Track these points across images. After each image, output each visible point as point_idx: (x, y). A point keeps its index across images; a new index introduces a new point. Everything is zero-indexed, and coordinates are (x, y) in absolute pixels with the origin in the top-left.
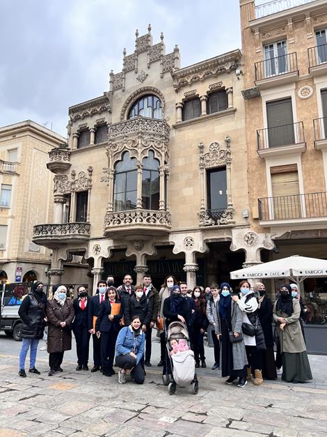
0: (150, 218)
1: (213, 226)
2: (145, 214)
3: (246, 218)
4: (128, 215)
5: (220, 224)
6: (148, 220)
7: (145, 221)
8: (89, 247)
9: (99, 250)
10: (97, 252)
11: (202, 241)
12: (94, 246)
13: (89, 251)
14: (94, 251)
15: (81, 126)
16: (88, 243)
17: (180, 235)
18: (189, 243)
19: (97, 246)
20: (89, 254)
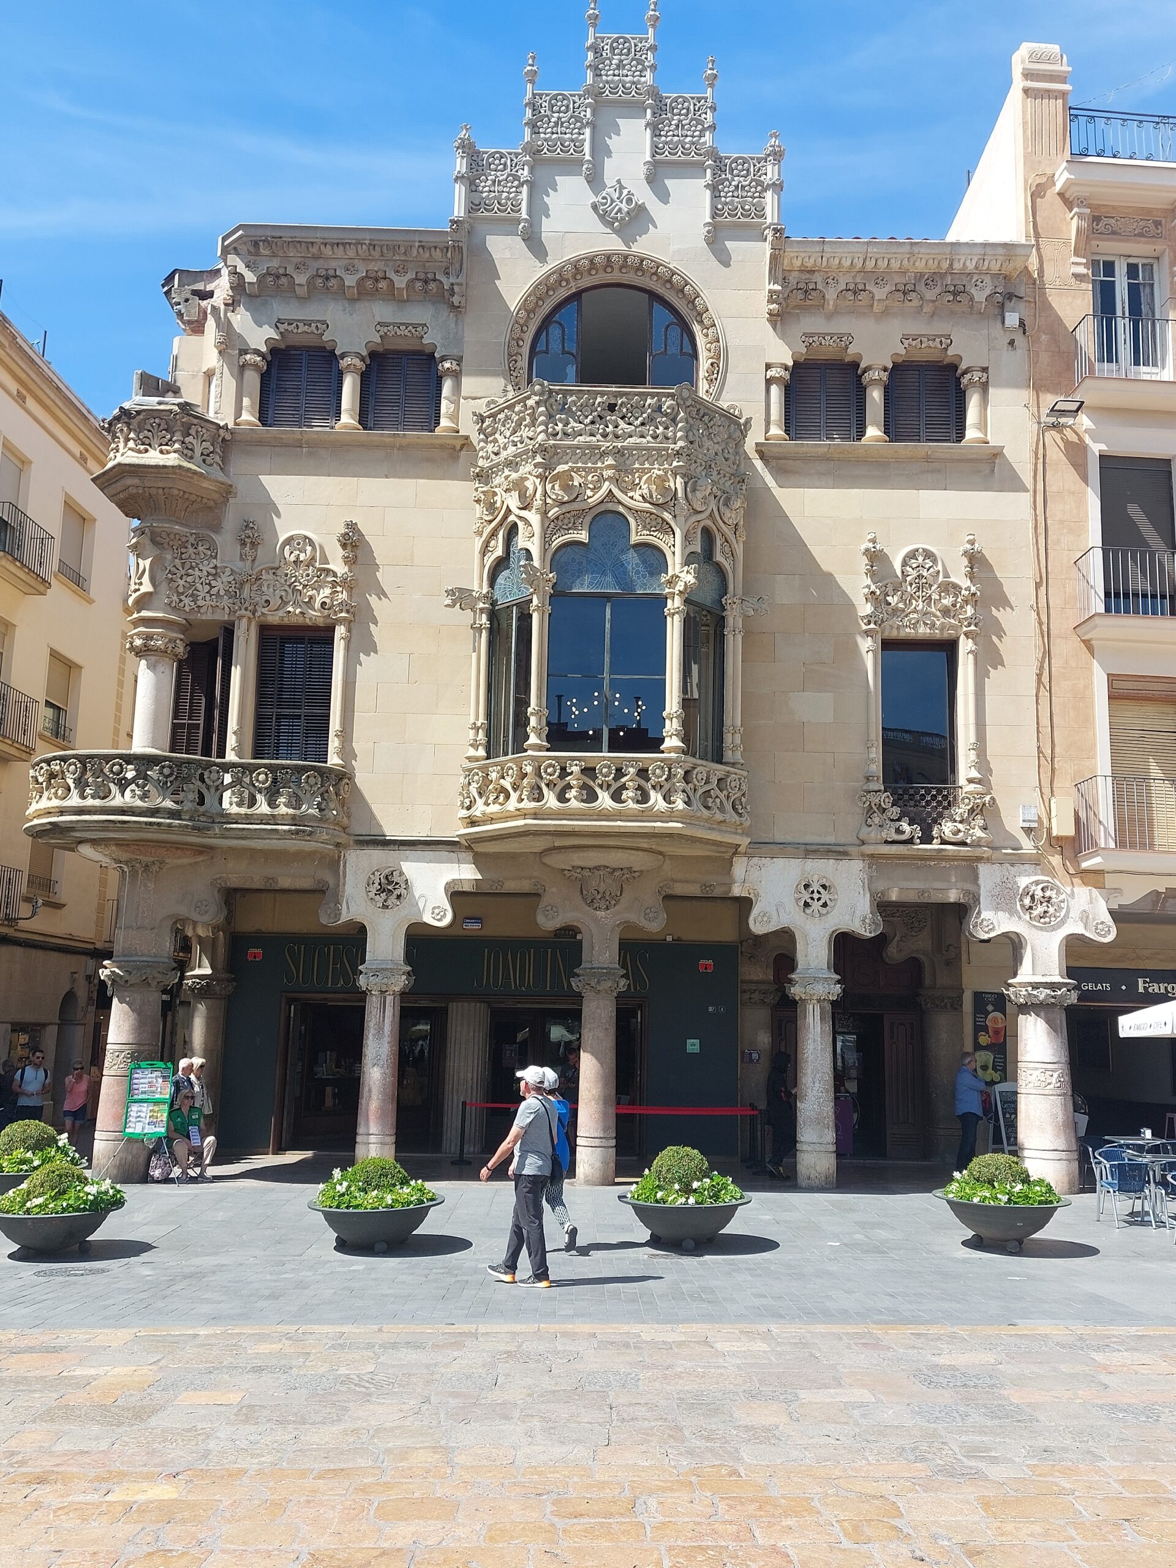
1: (919, 846)
3: (1031, 830)
5: (944, 842)
8: (345, 877)
9: (397, 892)
10: (385, 901)
11: (868, 895)
12: (373, 874)
13: (344, 892)
14: (372, 895)
15: (290, 328)
16: (339, 857)
17: (780, 862)
18: (816, 896)
19: (387, 871)
20: (347, 903)
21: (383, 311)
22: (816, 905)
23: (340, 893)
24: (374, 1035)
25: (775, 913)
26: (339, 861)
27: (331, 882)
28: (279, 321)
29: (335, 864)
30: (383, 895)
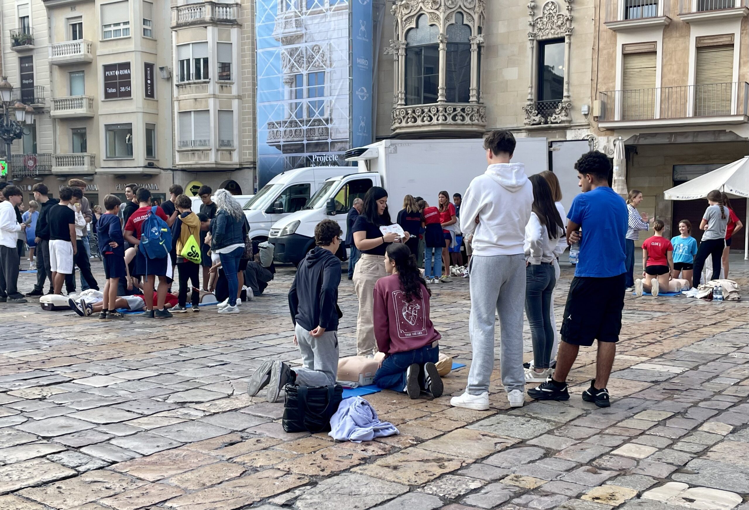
0: (456, 115)
1: (543, 125)
2: (450, 109)
3: (585, 115)
4: (426, 110)
5: (552, 123)
6: (454, 118)
7: (450, 120)
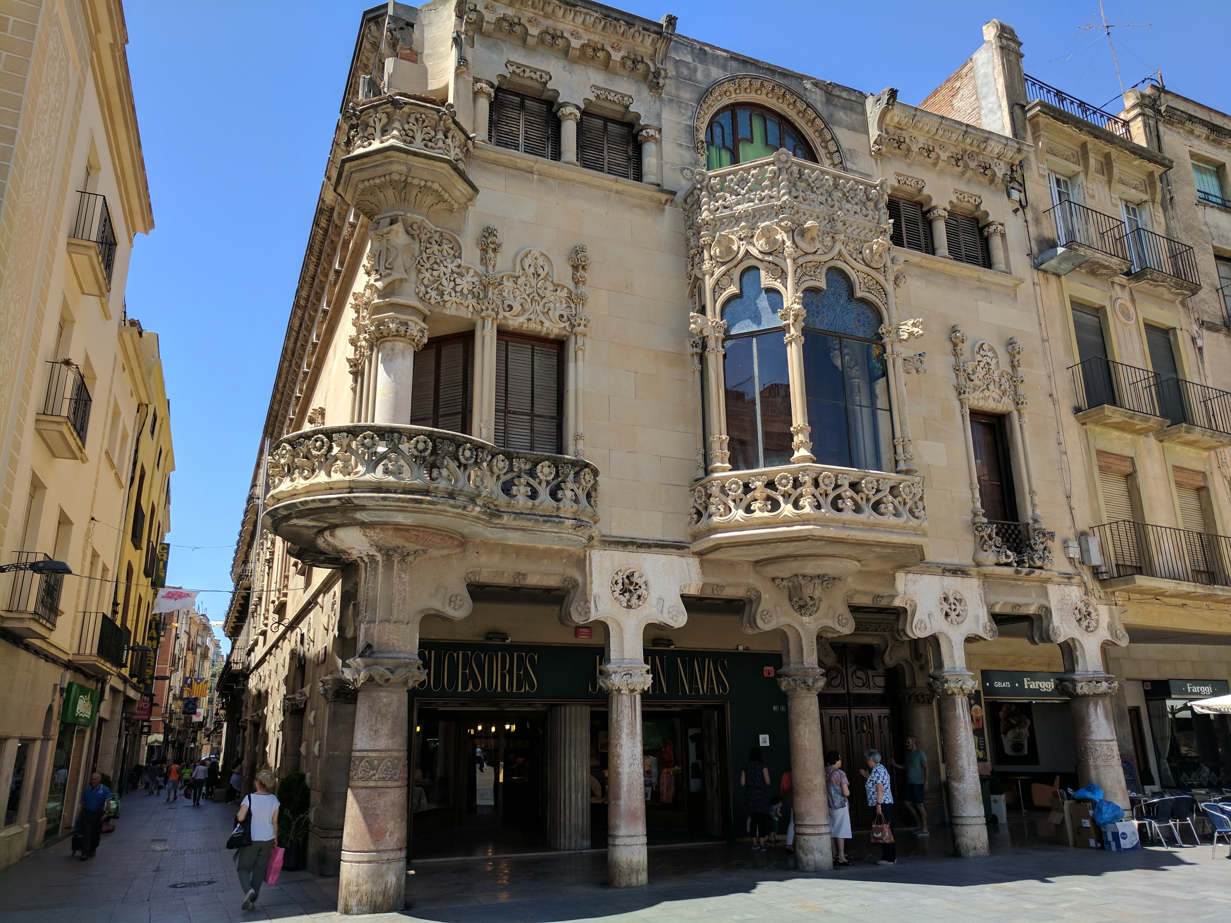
1: (1017, 569)
3: (1074, 560)
5: (1031, 565)
8: (591, 575)
9: (639, 592)
10: (629, 601)
11: (985, 607)
12: (617, 574)
13: (591, 590)
14: (616, 594)
15: (518, 71)
16: (585, 556)
17: (927, 578)
18: (953, 607)
19: (627, 573)
20: (595, 601)
21: (597, 78)
22: (953, 615)
23: (588, 592)
24: (627, 735)
25: (927, 621)
26: (585, 560)
27: (580, 580)
28: (508, 62)
29: (581, 563)
30: (627, 595)
